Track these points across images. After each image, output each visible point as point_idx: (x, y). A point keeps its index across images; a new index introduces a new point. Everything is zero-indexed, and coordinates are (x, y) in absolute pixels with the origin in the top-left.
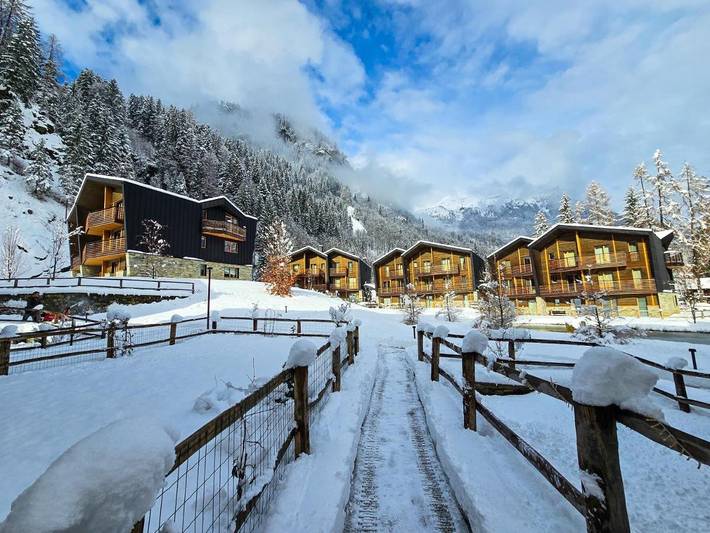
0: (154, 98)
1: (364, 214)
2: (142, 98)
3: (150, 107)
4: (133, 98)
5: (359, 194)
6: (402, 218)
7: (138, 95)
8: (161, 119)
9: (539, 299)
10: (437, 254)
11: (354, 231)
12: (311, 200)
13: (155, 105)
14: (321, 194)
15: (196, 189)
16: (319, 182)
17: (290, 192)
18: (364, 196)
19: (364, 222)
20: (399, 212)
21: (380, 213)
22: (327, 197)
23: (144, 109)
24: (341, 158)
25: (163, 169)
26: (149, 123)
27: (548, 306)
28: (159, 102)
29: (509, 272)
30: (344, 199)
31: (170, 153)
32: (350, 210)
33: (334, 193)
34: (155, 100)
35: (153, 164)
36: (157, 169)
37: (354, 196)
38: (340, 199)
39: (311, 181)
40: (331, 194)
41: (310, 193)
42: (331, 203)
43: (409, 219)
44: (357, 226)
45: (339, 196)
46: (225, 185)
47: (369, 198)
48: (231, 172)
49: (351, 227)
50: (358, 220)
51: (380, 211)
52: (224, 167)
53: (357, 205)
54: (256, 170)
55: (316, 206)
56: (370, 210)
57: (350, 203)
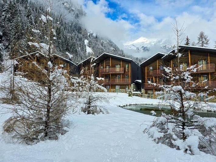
1: (94, 44)
5: (92, 34)
6: (113, 49)
10: (114, 61)
11: (87, 52)
12: (63, 33)
14: (71, 31)
16: (70, 25)
18: (94, 35)
19: (93, 48)
20: (112, 45)
22: (74, 33)
29: (151, 73)
30: (83, 35)
32: (86, 42)
33: (79, 32)
37: (89, 34)
38: (81, 35)
39: (66, 23)
40: (76, 32)
41: (64, 30)
42: (76, 37)
43: (116, 49)
44: (89, 50)
45: (81, 34)
46: (6, 17)
47: (97, 36)
48: (10, 9)
49: (85, 50)
50: (90, 47)
51: (102, 44)
52: (6, 5)
53: (90, 39)
54: (29, 12)
55: (66, 37)
56: (97, 42)
57: (86, 38)
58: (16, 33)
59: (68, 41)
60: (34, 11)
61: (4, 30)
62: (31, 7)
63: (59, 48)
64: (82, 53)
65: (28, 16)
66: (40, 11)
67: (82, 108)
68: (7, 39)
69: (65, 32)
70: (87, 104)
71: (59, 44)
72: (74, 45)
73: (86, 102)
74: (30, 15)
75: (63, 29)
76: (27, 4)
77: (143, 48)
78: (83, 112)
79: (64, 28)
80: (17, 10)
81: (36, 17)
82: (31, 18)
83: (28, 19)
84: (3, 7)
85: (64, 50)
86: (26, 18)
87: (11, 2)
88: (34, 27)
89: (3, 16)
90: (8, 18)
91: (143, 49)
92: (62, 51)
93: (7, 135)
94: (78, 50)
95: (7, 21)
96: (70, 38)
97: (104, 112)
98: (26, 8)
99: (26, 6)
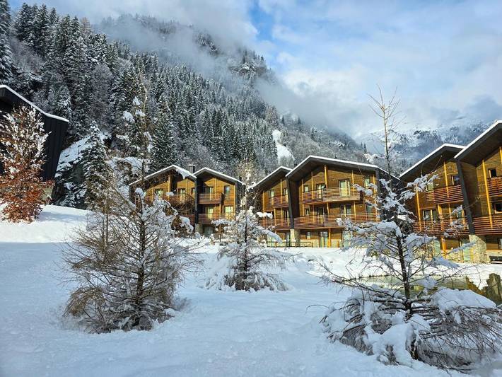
0: (47, 7)
1: (293, 138)
2: (35, 8)
3: (43, 17)
4: (26, 8)
5: (289, 116)
6: (339, 143)
7: (31, 5)
8: (54, 29)
9: (473, 238)
10: (332, 173)
11: (279, 158)
12: (227, 121)
13: (49, 14)
14: (242, 116)
15: (83, 106)
16: (241, 102)
17: (203, 113)
18: (294, 118)
19: (292, 147)
20: (336, 136)
21: (313, 137)
22: (249, 119)
23: (36, 19)
24: (268, 74)
25: (49, 84)
26: (41, 35)
27: (488, 249)
28: (54, 12)
29: (431, 198)
30: (270, 121)
31: (57, 66)
32: (277, 134)
33: (259, 116)
34: (49, 9)
35: (39, 79)
36: (42, 84)
37: (281, 118)
38: (265, 122)
39: (231, 101)
40: (254, 115)
41: (229, 114)
42: (254, 126)
43: (348, 144)
44: (283, 152)
45: (264, 119)
46: (117, 102)
47: (299, 120)
48: (125, 86)
49: (275, 153)
50: (285, 145)
51: (312, 135)
52: (118, 80)
53: (284, 129)
54: (160, 86)
55: (233, 129)
56: (300, 134)
57: (276, 126)
58: (134, 132)
59: (237, 138)
60: (168, 84)
61: (114, 128)
62: (163, 77)
63: (219, 154)
64: (267, 159)
65: (157, 97)
66: (180, 82)
67: (226, 277)
68: (120, 146)
69: (231, 119)
70: (237, 270)
71: (218, 145)
72: (249, 144)
73: (235, 265)
74: (162, 92)
75: (227, 113)
76: (155, 72)
77: (418, 135)
78: (227, 286)
79: (229, 111)
80: (137, 87)
81: (173, 96)
82: (162, 98)
83: (158, 102)
84: (111, 85)
85: (229, 157)
86: (154, 100)
87: (125, 73)
88: (169, 116)
89: (113, 101)
90: (121, 105)
91: (418, 138)
92: (225, 160)
93: (70, 320)
94: (258, 154)
95: (120, 110)
96: (242, 131)
97: (274, 286)
98: (154, 80)
99: (155, 76)
